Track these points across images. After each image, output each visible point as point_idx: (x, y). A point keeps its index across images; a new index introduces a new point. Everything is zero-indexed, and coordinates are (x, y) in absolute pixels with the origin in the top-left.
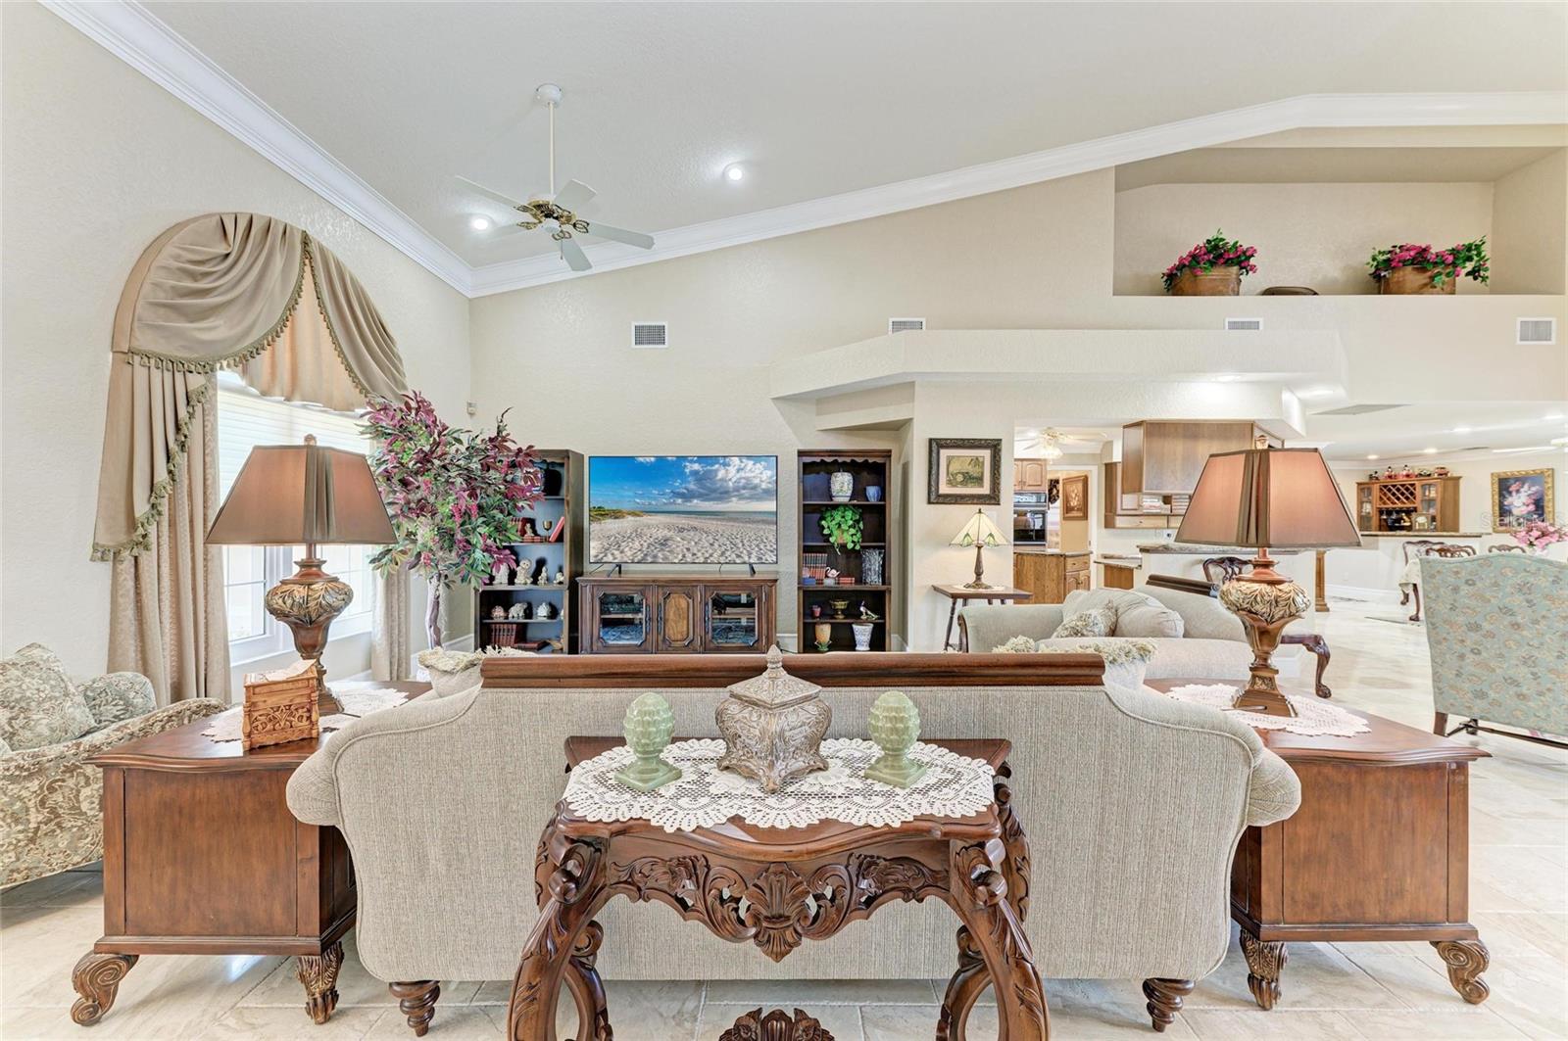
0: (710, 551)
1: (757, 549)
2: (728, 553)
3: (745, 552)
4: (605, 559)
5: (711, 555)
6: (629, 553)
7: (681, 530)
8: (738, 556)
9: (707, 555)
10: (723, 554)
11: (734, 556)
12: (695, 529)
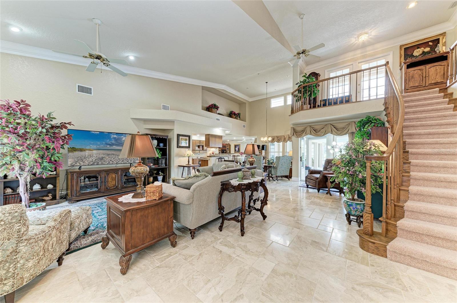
0: (119, 161)
1: (133, 159)
2: (124, 161)
3: (130, 160)
4: (76, 165)
5: (119, 162)
6: (87, 162)
7: (108, 155)
8: (127, 161)
9: (117, 162)
10: (123, 161)
11: (126, 161)
12: (113, 154)
